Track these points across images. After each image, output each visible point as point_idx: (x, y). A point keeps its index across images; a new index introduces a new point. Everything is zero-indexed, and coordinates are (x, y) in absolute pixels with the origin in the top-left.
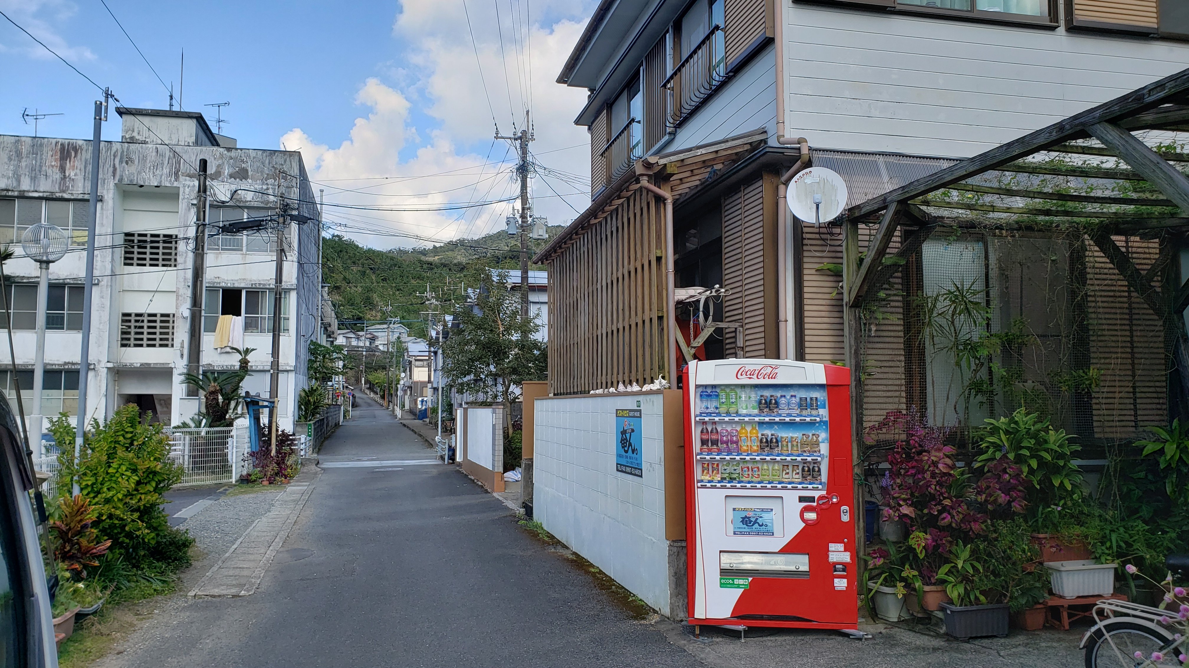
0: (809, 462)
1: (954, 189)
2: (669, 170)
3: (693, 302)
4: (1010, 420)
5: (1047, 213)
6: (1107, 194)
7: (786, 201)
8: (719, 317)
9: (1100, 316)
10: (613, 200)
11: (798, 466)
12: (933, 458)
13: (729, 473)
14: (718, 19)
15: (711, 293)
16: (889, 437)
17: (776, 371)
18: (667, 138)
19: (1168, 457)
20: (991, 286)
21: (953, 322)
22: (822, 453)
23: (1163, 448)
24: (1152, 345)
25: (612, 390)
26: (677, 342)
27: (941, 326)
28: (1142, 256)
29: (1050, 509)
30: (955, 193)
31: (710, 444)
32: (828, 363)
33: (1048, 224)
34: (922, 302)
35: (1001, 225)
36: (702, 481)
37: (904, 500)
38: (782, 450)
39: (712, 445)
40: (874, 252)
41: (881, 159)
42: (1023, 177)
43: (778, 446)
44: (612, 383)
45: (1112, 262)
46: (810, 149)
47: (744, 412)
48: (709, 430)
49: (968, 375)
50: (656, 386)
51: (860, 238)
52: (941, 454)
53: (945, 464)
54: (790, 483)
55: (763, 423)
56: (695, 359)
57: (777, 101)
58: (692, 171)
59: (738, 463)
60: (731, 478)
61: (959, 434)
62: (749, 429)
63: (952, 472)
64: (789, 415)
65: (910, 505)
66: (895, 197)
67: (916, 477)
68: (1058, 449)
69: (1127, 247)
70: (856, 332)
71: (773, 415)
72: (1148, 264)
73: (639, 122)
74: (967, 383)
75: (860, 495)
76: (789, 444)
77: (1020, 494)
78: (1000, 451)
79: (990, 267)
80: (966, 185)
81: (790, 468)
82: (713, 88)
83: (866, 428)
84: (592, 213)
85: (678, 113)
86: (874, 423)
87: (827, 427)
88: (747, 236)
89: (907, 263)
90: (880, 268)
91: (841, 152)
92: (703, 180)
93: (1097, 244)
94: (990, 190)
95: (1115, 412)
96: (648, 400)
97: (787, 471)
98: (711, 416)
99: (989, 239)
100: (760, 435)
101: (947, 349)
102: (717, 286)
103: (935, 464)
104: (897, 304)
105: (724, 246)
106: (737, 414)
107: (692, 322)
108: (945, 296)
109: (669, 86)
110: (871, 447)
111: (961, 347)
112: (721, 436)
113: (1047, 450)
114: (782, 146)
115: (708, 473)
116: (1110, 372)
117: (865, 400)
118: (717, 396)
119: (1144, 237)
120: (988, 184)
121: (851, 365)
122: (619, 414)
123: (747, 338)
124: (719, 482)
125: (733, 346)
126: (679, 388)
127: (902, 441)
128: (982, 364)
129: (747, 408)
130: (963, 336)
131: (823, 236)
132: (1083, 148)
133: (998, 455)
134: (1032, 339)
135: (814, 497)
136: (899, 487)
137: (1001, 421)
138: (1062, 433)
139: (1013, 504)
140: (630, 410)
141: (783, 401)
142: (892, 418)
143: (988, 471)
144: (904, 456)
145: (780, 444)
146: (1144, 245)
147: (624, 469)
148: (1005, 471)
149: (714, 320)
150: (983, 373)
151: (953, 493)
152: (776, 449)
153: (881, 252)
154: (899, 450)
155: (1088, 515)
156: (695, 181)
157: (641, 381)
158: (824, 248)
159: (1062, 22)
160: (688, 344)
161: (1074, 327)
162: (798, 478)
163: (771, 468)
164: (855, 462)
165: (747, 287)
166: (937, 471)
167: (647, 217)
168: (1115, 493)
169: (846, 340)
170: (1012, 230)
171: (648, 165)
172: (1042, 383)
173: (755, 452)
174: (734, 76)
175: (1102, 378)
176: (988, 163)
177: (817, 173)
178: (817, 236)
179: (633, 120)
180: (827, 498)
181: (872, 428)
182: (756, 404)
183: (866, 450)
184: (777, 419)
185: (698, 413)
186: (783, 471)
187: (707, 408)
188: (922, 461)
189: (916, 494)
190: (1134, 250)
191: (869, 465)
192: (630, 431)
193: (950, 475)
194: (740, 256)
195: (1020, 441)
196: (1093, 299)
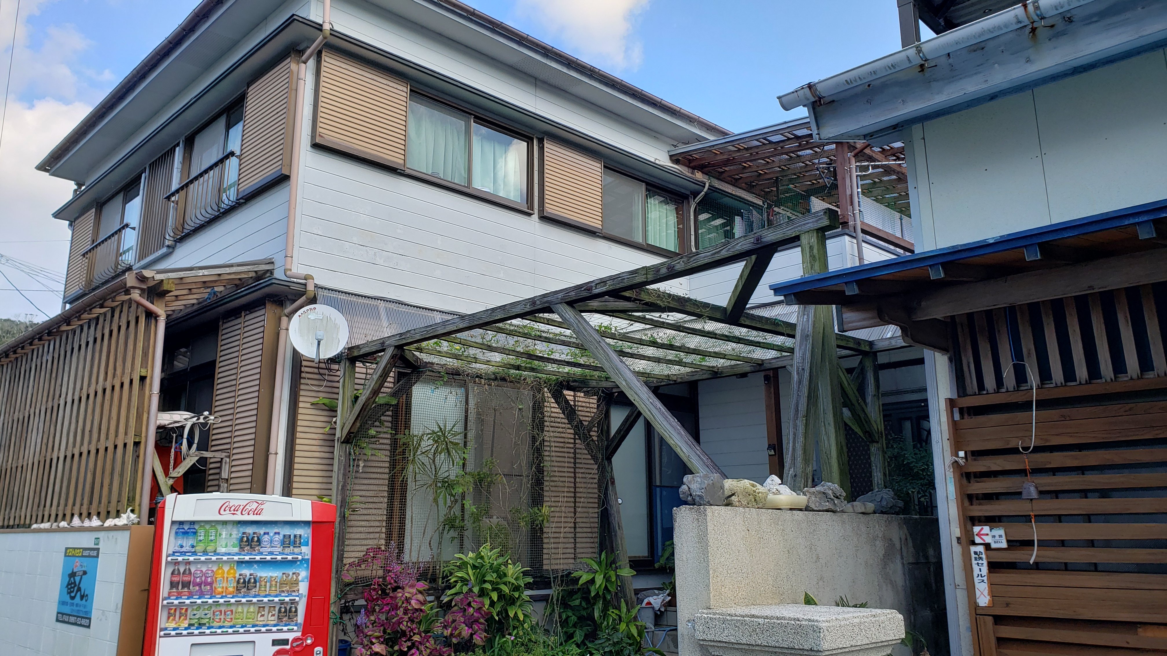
0: (287, 603)
1: (445, 340)
2: (165, 287)
3: (177, 427)
4: (477, 555)
5: (518, 368)
6: (563, 357)
7: (287, 334)
8: (204, 446)
9: (553, 459)
10: (95, 307)
11: (274, 607)
12: (406, 594)
13: (199, 619)
14: (235, 145)
15: (198, 419)
16: (367, 573)
17: (262, 507)
18: (164, 250)
19: (597, 586)
20: (469, 428)
21: (434, 461)
22: (300, 592)
23: (594, 578)
24: (589, 485)
25: (63, 524)
26: (153, 471)
27: (423, 463)
28: (585, 409)
29: (505, 639)
30: (445, 344)
31: (180, 587)
32: (315, 498)
33: (518, 377)
34: (408, 440)
35: (481, 375)
36: (166, 629)
37: (377, 638)
38: (259, 590)
39: (183, 587)
40: (369, 392)
41: (382, 304)
42: (501, 337)
43: (256, 587)
44: (64, 515)
45: (564, 413)
46: (316, 286)
47: (223, 550)
48: (182, 570)
49: (443, 510)
50: (122, 520)
51: (357, 375)
52: (414, 591)
53: (417, 600)
54: (264, 626)
55: (242, 562)
56: (172, 492)
57: (287, 235)
58: (190, 289)
59: (211, 606)
60: (200, 624)
61: (431, 568)
62: (226, 568)
63: (423, 608)
64: (271, 553)
65: (382, 643)
66: (393, 342)
67: (390, 614)
68: (514, 582)
69: (574, 401)
70: (345, 469)
71: (254, 553)
72: (588, 416)
73: (134, 229)
74: (442, 519)
75: (335, 634)
76: (268, 584)
77: (482, 626)
78: (467, 585)
79: (469, 411)
80: (456, 338)
81: (267, 610)
82: (222, 211)
83: (345, 565)
84: (65, 319)
85: (180, 229)
86: (354, 560)
87: (308, 565)
88: (243, 363)
89: (398, 403)
90: (373, 406)
91: (346, 293)
92: (201, 300)
93: (554, 396)
94: (475, 344)
95: (560, 546)
96: (110, 537)
97: (263, 613)
98: (185, 555)
99: (470, 385)
100: (237, 576)
101: (425, 487)
102: (206, 413)
103: (408, 600)
104: (385, 441)
105: (217, 371)
106: (215, 553)
107: (173, 450)
108: (429, 436)
109: (173, 199)
110: (349, 584)
111: (439, 485)
112: (194, 577)
113: (505, 584)
114: (288, 279)
115: (174, 619)
116: (558, 509)
117: (348, 536)
118: (195, 533)
119: (587, 394)
120: (473, 340)
121: (337, 501)
122: (69, 553)
123: (233, 469)
124: (186, 629)
125: (217, 477)
126: (150, 523)
127: (379, 578)
128: (456, 501)
129: (226, 546)
130: (442, 474)
131: (321, 371)
132: (548, 320)
133: (465, 589)
134: (499, 479)
135: (288, 640)
136: (373, 624)
137: (469, 556)
138: (518, 566)
139: (474, 637)
140: (85, 549)
141: (266, 538)
142: (371, 554)
143: (455, 605)
144: (380, 592)
145: (258, 584)
146: (587, 400)
147: (66, 618)
148: (469, 605)
149: (198, 449)
150: (457, 509)
151: (422, 628)
152: (254, 590)
153: (376, 392)
154: (376, 587)
155: (535, 643)
156: (192, 300)
157: (103, 514)
158: (321, 383)
159: (536, 211)
160: (166, 473)
161: (533, 468)
162: (273, 620)
163: (245, 611)
164: (332, 601)
165: (238, 416)
166: (409, 608)
167: (133, 332)
168: (556, 620)
169: (335, 475)
170: (489, 379)
171: (142, 279)
172: (505, 519)
173: (230, 594)
174: (245, 203)
175: (552, 514)
176: (476, 323)
177: (321, 310)
178: (316, 371)
179: (127, 225)
180: (301, 639)
181: (351, 565)
182: (236, 542)
183: (345, 587)
184: (258, 558)
185: (171, 553)
186: (258, 613)
187: (182, 547)
188: (396, 598)
189: (389, 631)
190: (580, 404)
191: (345, 603)
192: (81, 573)
193: (421, 610)
194: (234, 383)
195: (484, 576)
196: (549, 444)
